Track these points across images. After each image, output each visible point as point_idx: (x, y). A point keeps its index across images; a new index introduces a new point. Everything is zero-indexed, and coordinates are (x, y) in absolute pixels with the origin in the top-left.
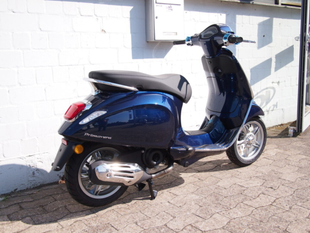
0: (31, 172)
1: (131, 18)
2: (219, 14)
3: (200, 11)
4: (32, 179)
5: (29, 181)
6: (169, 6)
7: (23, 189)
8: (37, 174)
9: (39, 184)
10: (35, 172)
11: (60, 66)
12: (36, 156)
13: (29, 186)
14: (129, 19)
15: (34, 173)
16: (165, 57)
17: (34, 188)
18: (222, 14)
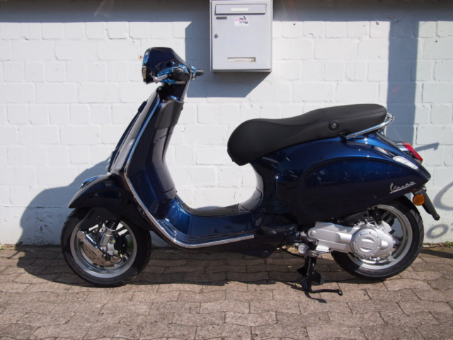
0: (39, 227)
1: (187, 39)
2: (373, 23)
3: (325, 20)
4: (39, 235)
5: (36, 236)
6: (242, 16)
7: (29, 244)
8: (45, 230)
9: (47, 243)
10: (43, 228)
11: (79, 103)
12: (45, 209)
13: (36, 242)
14: (184, 40)
15: (41, 229)
16: (248, 96)
17: (40, 247)
18: (381, 23)
